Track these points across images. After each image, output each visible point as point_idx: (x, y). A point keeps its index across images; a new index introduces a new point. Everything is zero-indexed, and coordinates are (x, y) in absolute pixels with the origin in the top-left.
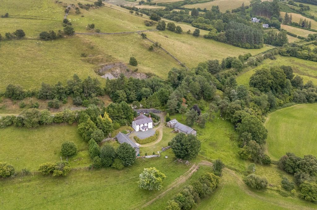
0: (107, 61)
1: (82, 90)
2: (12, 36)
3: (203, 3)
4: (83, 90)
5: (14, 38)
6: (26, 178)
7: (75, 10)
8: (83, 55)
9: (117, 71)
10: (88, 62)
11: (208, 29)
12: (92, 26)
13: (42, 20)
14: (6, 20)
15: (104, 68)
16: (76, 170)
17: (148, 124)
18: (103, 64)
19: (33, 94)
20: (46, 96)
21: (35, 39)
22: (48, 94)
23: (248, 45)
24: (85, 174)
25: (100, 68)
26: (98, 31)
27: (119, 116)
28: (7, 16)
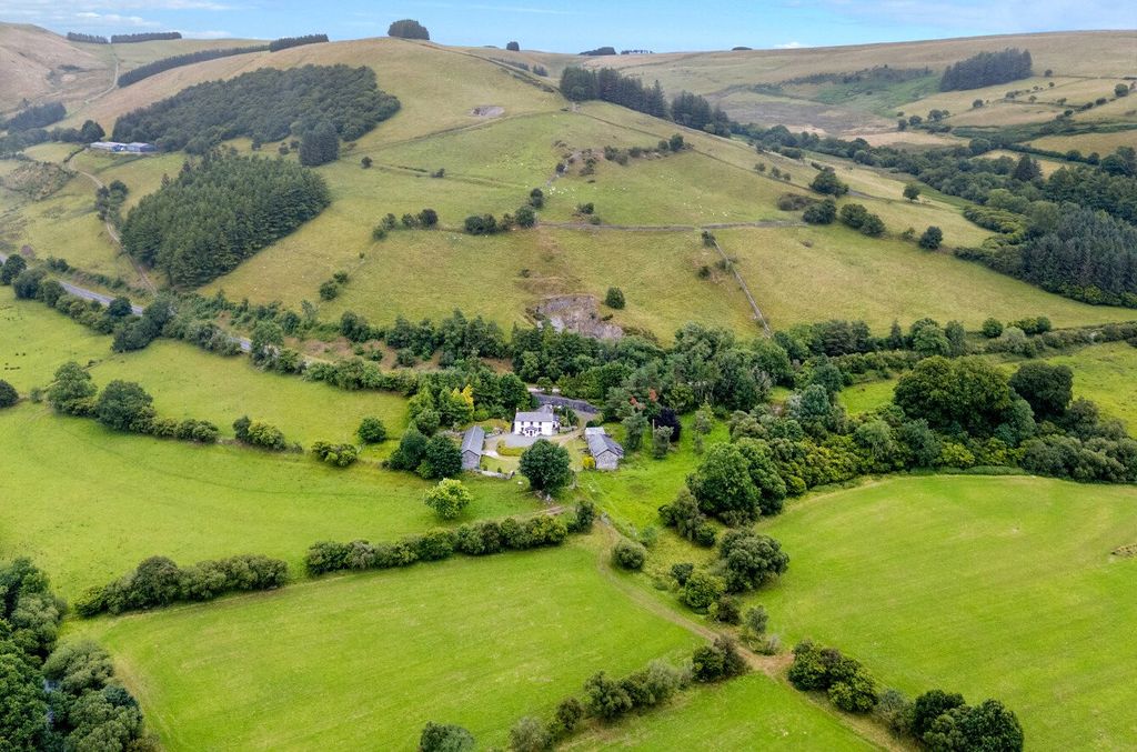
0: (562, 290)
1: (459, 339)
2: (413, 221)
3: (1115, 131)
4: (463, 339)
5: (417, 225)
6: (296, 456)
7: (584, 166)
8: (525, 273)
9: (577, 314)
10: (526, 288)
11: (1004, 228)
12: (589, 209)
13: (499, 187)
14: (435, 184)
15: (549, 306)
16: (364, 463)
17: (540, 423)
18: (550, 297)
19: (380, 336)
20: (400, 341)
21: (453, 231)
22: (401, 338)
23: (1091, 292)
24: (373, 472)
25: (541, 305)
26: (596, 222)
27: (490, 398)
28: (440, 175)
